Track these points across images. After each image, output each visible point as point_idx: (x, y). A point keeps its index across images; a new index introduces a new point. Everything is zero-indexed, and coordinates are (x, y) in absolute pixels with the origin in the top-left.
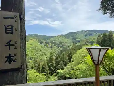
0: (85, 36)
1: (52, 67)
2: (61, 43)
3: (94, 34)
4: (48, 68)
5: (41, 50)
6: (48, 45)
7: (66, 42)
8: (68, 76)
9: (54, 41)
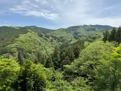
0: (87, 31)
1: (56, 62)
2: (62, 38)
3: (97, 29)
4: (52, 63)
5: (40, 44)
6: (48, 39)
7: (67, 37)
8: (76, 71)
9: (54, 35)
